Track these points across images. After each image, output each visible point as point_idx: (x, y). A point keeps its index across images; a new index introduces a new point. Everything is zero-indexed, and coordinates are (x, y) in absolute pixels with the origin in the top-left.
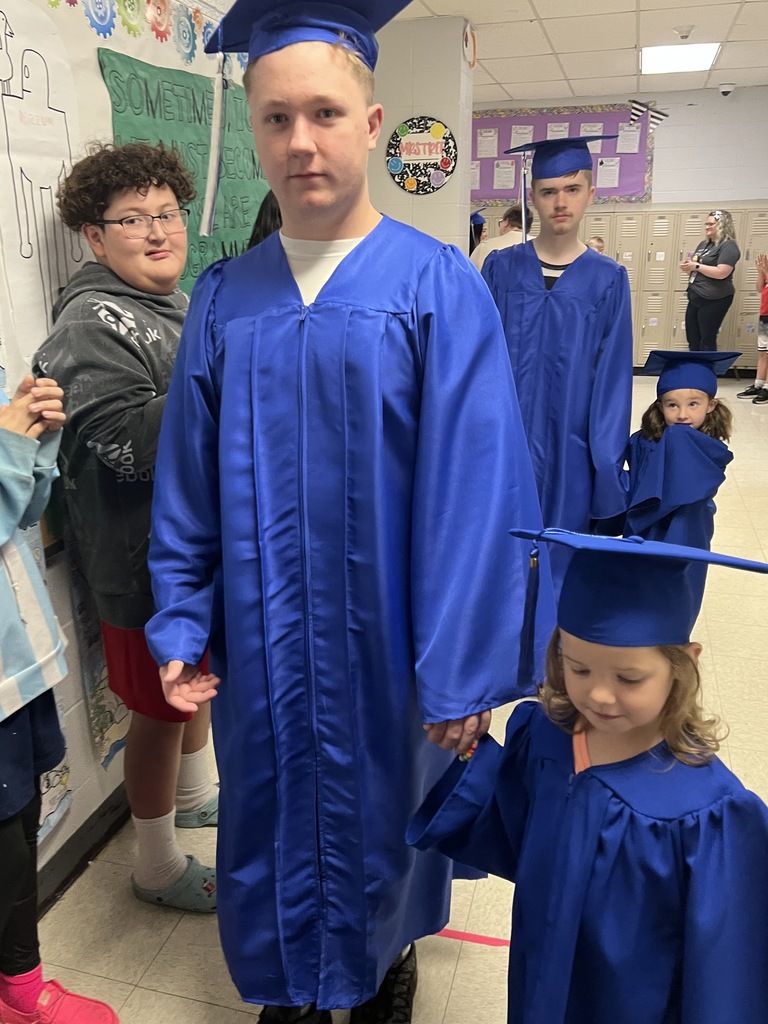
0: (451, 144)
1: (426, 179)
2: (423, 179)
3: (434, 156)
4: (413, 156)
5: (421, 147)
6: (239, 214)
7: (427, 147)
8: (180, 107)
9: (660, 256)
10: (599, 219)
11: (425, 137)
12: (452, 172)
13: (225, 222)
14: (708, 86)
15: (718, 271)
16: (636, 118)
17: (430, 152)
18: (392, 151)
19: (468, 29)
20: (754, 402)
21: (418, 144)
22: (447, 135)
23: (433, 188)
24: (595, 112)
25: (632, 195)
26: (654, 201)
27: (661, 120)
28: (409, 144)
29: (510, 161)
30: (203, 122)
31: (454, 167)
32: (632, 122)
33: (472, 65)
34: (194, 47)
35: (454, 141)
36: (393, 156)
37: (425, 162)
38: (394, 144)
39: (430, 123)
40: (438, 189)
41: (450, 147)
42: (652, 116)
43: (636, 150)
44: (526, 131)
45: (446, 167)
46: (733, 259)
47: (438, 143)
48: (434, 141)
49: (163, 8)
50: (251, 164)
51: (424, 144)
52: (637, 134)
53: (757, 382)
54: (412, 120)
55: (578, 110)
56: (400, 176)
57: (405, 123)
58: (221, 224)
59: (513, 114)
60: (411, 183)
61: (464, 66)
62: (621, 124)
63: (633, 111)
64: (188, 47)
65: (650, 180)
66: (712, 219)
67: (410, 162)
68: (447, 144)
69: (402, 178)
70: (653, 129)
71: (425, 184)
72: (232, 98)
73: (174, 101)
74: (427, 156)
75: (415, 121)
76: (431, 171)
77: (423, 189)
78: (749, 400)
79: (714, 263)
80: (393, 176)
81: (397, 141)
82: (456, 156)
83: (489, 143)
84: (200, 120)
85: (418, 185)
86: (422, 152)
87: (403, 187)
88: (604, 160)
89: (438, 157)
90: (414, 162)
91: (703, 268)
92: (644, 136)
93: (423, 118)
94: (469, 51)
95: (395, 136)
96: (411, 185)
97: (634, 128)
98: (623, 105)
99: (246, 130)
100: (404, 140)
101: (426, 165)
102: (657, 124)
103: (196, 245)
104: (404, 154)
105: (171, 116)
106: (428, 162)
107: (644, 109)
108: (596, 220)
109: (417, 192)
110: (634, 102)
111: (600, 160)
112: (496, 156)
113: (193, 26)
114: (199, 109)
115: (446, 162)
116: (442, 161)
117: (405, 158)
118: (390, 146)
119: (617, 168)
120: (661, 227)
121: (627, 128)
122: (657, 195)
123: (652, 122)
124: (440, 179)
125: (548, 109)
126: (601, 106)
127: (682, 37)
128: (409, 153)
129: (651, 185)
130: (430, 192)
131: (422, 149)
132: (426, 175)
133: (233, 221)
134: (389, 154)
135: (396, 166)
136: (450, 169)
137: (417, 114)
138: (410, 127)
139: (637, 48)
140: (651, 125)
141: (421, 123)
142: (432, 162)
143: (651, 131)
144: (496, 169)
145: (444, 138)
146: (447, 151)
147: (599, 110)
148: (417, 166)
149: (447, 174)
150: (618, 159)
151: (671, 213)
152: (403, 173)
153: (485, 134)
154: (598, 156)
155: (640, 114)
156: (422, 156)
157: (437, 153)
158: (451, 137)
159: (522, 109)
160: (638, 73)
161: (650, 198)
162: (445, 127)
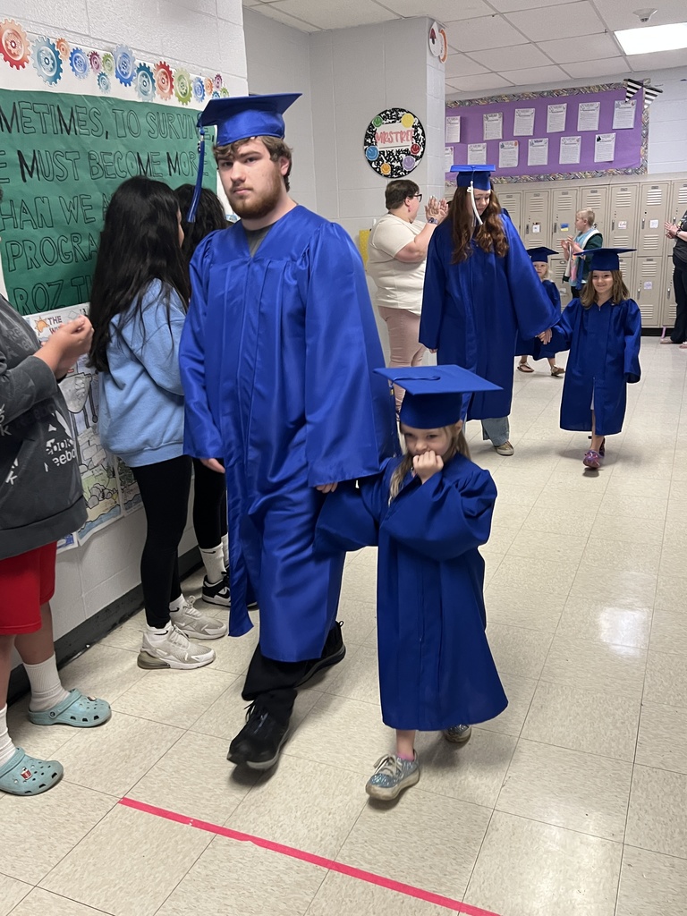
0: (420, 131)
1: (399, 164)
2: (396, 164)
3: (405, 143)
4: (387, 144)
5: (394, 136)
7: (399, 135)
8: (43, 121)
9: (654, 224)
10: (596, 192)
11: (397, 127)
12: (421, 156)
16: (631, 95)
17: (402, 140)
18: (369, 141)
19: (435, 27)
21: (391, 133)
22: (416, 124)
23: (405, 172)
24: (592, 92)
25: (627, 168)
26: (649, 172)
27: (656, 96)
28: (384, 133)
29: (514, 142)
30: (72, 133)
31: (423, 153)
32: (627, 99)
33: (442, 59)
34: (60, 70)
35: (422, 129)
36: (369, 145)
37: (397, 149)
38: (370, 134)
39: (401, 113)
40: (409, 172)
41: (418, 135)
42: (647, 93)
43: (631, 126)
44: (527, 114)
45: (417, 152)
47: (408, 131)
48: (405, 130)
49: (18, 41)
50: (136, 165)
51: (397, 133)
52: (633, 110)
54: (385, 112)
55: (576, 92)
56: (376, 162)
57: (380, 115)
58: (99, 217)
59: (516, 99)
60: (386, 168)
61: (432, 61)
62: (616, 102)
63: (629, 89)
64: (52, 70)
65: (646, 152)
67: (385, 150)
68: (416, 131)
69: (378, 164)
70: (649, 105)
71: (398, 168)
72: (110, 111)
73: (34, 117)
74: (399, 144)
75: (388, 113)
76: (403, 156)
77: (396, 173)
80: (370, 163)
81: (373, 132)
82: (424, 142)
83: (495, 127)
84: (68, 132)
85: (392, 170)
86: (395, 140)
87: (379, 172)
88: (601, 136)
89: (408, 144)
90: (388, 149)
92: (640, 111)
93: (394, 110)
94: (437, 47)
95: (371, 127)
96: (386, 170)
97: (630, 105)
98: (619, 84)
99: (130, 136)
100: (379, 130)
101: (398, 152)
102: (652, 100)
103: (68, 236)
104: (379, 143)
105: (33, 130)
106: (400, 148)
107: (639, 87)
108: (593, 192)
110: (630, 81)
111: (597, 136)
113: (57, 54)
114: (67, 122)
115: (415, 148)
116: (412, 147)
117: (380, 146)
118: (367, 136)
119: (613, 143)
120: (654, 197)
121: (622, 106)
122: (652, 167)
123: (646, 98)
124: (410, 163)
125: (549, 92)
126: (598, 86)
127: (643, 20)
128: (384, 141)
129: (646, 157)
130: (403, 176)
132: (399, 160)
134: (366, 143)
135: (372, 154)
136: (419, 154)
137: (389, 107)
138: (384, 118)
139: (609, 33)
140: (646, 101)
141: (393, 115)
142: (404, 148)
143: (646, 107)
144: (501, 150)
145: (413, 126)
146: (416, 138)
147: (597, 90)
148: (390, 153)
149: (417, 158)
150: (614, 135)
151: (662, 183)
152: (380, 159)
153: (490, 118)
154: (594, 132)
155: (635, 91)
156: (395, 144)
157: (408, 140)
158: (420, 125)
159: (523, 94)
160: (623, 55)
161: (646, 169)
162: (415, 117)
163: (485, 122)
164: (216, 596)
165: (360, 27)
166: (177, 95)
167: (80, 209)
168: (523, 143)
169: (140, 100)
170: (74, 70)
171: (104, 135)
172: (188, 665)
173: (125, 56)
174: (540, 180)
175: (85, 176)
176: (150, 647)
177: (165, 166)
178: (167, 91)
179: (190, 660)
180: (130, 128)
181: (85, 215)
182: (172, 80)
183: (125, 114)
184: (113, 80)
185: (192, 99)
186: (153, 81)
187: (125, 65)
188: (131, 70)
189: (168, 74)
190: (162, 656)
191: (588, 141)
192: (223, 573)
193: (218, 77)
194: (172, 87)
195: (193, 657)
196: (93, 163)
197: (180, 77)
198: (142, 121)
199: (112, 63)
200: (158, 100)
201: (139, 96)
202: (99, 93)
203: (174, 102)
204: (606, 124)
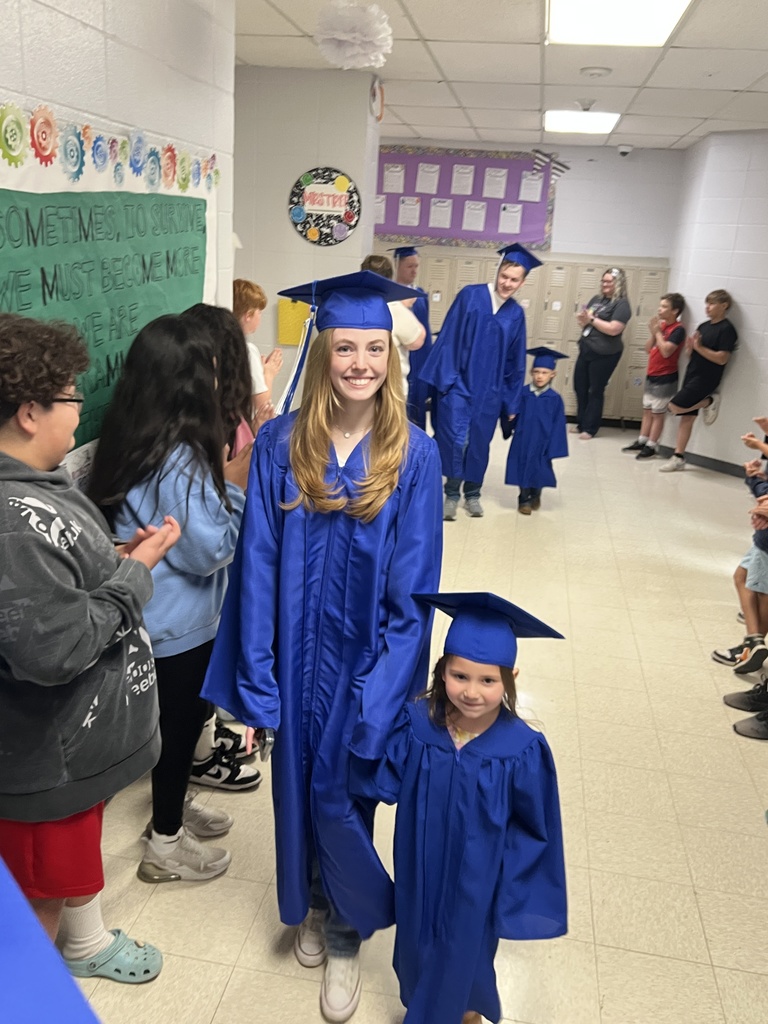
0: (355, 198)
1: (329, 231)
2: (326, 230)
3: (337, 208)
4: (316, 207)
5: (325, 198)
6: (126, 322)
7: (331, 199)
8: (65, 228)
9: (557, 306)
11: (329, 189)
12: (355, 225)
13: (110, 334)
14: (608, 144)
15: (610, 326)
16: (539, 168)
17: (334, 204)
18: (295, 200)
19: (377, 84)
20: (638, 458)
21: (322, 195)
22: (351, 189)
23: (336, 240)
24: (500, 158)
25: (533, 244)
26: (554, 249)
28: (313, 194)
29: (416, 199)
30: (90, 239)
31: (357, 222)
32: (535, 172)
33: (379, 119)
34: (83, 164)
35: (358, 195)
36: (296, 204)
37: (328, 213)
38: (297, 192)
39: (334, 175)
40: (340, 241)
41: (353, 202)
42: (554, 168)
43: (537, 199)
44: (432, 170)
45: (349, 220)
46: (625, 318)
47: (342, 196)
48: (339, 194)
49: (48, 132)
50: (140, 270)
51: (329, 196)
52: (540, 184)
53: (641, 438)
54: (316, 170)
55: (485, 154)
56: (302, 224)
57: (310, 172)
58: (106, 338)
59: (420, 152)
60: (313, 233)
61: (371, 120)
62: (524, 173)
63: (537, 161)
64: (75, 165)
65: (550, 230)
66: (609, 277)
67: (313, 212)
68: (351, 197)
69: (305, 227)
70: (556, 181)
71: (327, 235)
72: (122, 207)
73: (58, 224)
74: (330, 208)
75: (320, 171)
76: (334, 223)
77: (325, 240)
78: (633, 455)
79: (608, 319)
80: (296, 225)
81: (300, 190)
82: (359, 211)
83: (395, 179)
84: (86, 237)
85: (320, 236)
86: (325, 203)
87: (305, 236)
88: (508, 205)
89: (341, 210)
90: (317, 212)
91: (598, 322)
92: (546, 185)
93: (327, 169)
94: (376, 105)
95: (298, 184)
96: (314, 235)
97: (536, 178)
98: (527, 154)
99: (137, 236)
100: (309, 189)
101: (329, 217)
102: (559, 176)
104: (307, 204)
105: (55, 240)
106: (332, 213)
107: (547, 160)
109: (318, 243)
110: (537, 151)
111: (503, 205)
112: (401, 191)
113: (81, 143)
114: (86, 226)
115: (349, 217)
116: (345, 214)
117: (308, 208)
118: (293, 194)
119: (518, 216)
120: (558, 278)
121: (530, 177)
122: (558, 246)
123: (554, 174)
124: (342, 232)
125: (455, 150)
126: (506, 153)
127: (585, 109)
128: (313, 203)
129: (550, 234)
130: (331, 244)
131: (326, 199)
132: (328, 226)
133: (120, 331)
134: (291, 202)
135: (299, 215)
136: (353, 223)
137: (323, 164)
138: (315, 176)
139: (542, 111)
140: (554, 176)
141: (326, 174)
142: (336, 214)
143: (552, 182)
144: (402, 206)
145: (348, 191)
146: (351, 204)
147: (504, 156)
148: (319, 217)
149: (351, 227)
150: (519, 207)
151: (569, 264)
152: (306, 223)
153: (392, 169)
154: (501, 201)
155: (543, 164)
156: (325, 207)
157: (341, 206)
158: (356, 191)
159: (429, 148)
160: (542, 129)
161: (549, 247)
162: (351, 181)
163: (386, 173)
164: (204, 776)
165: (292, 68)
166: (178, 182)
167: (91, 331)
168: (425, 201)
169: (147, 192)
170: (95, 162)
171: (115, 239)
172: (204, 876)
173: (140, 140)
174: (441, 244)
175: (97, 289)
176: (157, 857)
177: (164, 267)
178: (170, 178)
179: (207, 869)
180: (138, 227)
181: (95, 336)
182: (175, 164)
183: (135, 209)
184: (127, 170)
185: (191, 185)
186: (160, 167)
187: (137, 150)
188: (142, 157)
189: (173, 158)
190: (172, 868)
191: (494, 209)
192: (213, 748)
193: (214, 157)
194: (175, 172)
195: (209, 865)
196: (105, 273)
197: (183, 160)
198: (148, 216)
199: (128, 149)
200: (162, 190)
201: (147, 187)
202: (114, 188)
203: (175, 191)
204: (512, 194)
